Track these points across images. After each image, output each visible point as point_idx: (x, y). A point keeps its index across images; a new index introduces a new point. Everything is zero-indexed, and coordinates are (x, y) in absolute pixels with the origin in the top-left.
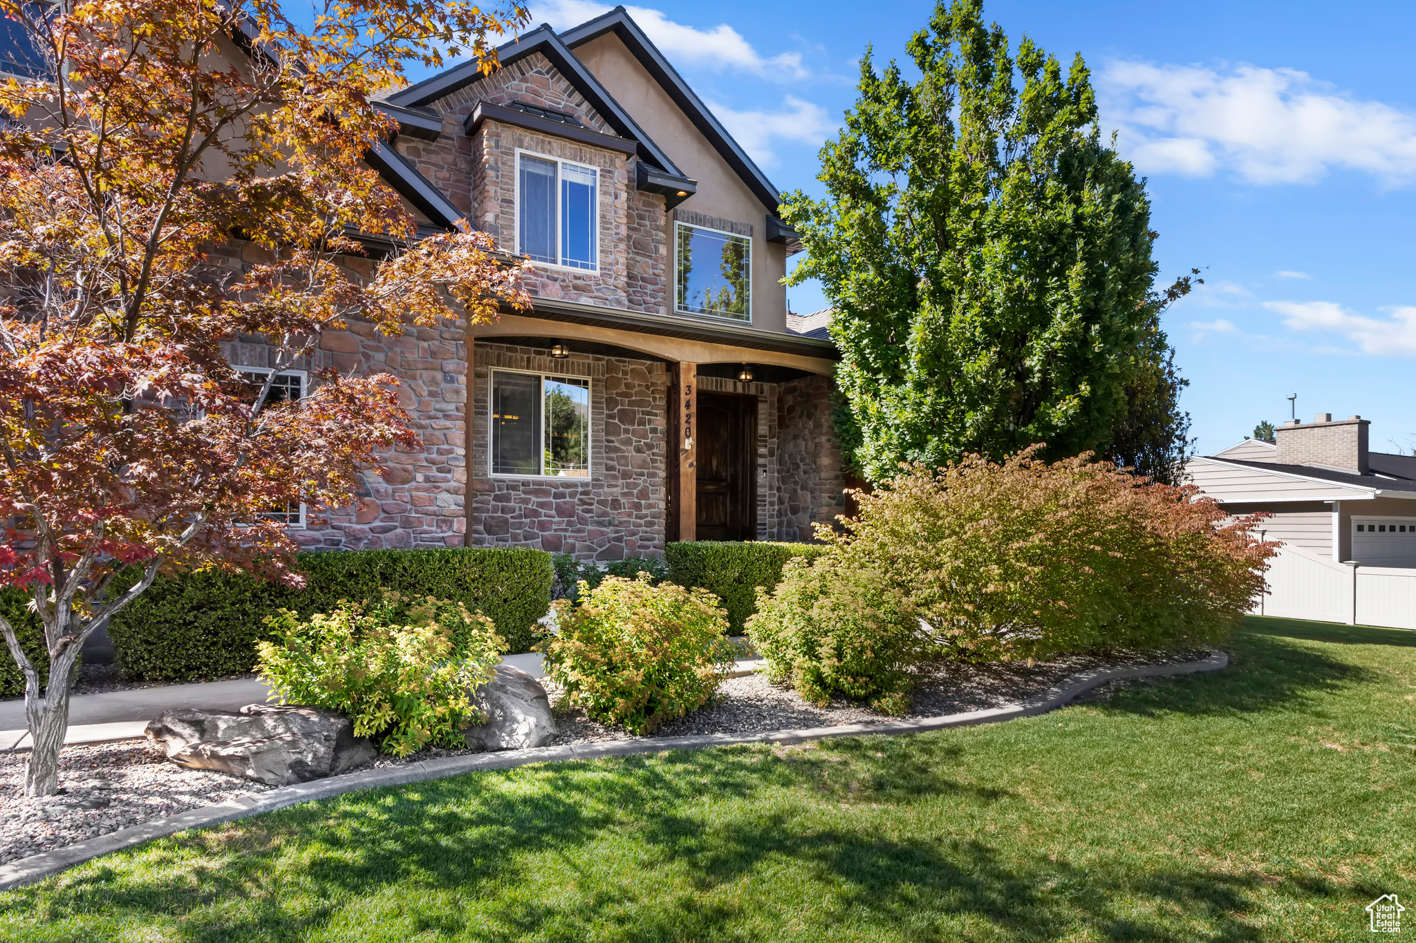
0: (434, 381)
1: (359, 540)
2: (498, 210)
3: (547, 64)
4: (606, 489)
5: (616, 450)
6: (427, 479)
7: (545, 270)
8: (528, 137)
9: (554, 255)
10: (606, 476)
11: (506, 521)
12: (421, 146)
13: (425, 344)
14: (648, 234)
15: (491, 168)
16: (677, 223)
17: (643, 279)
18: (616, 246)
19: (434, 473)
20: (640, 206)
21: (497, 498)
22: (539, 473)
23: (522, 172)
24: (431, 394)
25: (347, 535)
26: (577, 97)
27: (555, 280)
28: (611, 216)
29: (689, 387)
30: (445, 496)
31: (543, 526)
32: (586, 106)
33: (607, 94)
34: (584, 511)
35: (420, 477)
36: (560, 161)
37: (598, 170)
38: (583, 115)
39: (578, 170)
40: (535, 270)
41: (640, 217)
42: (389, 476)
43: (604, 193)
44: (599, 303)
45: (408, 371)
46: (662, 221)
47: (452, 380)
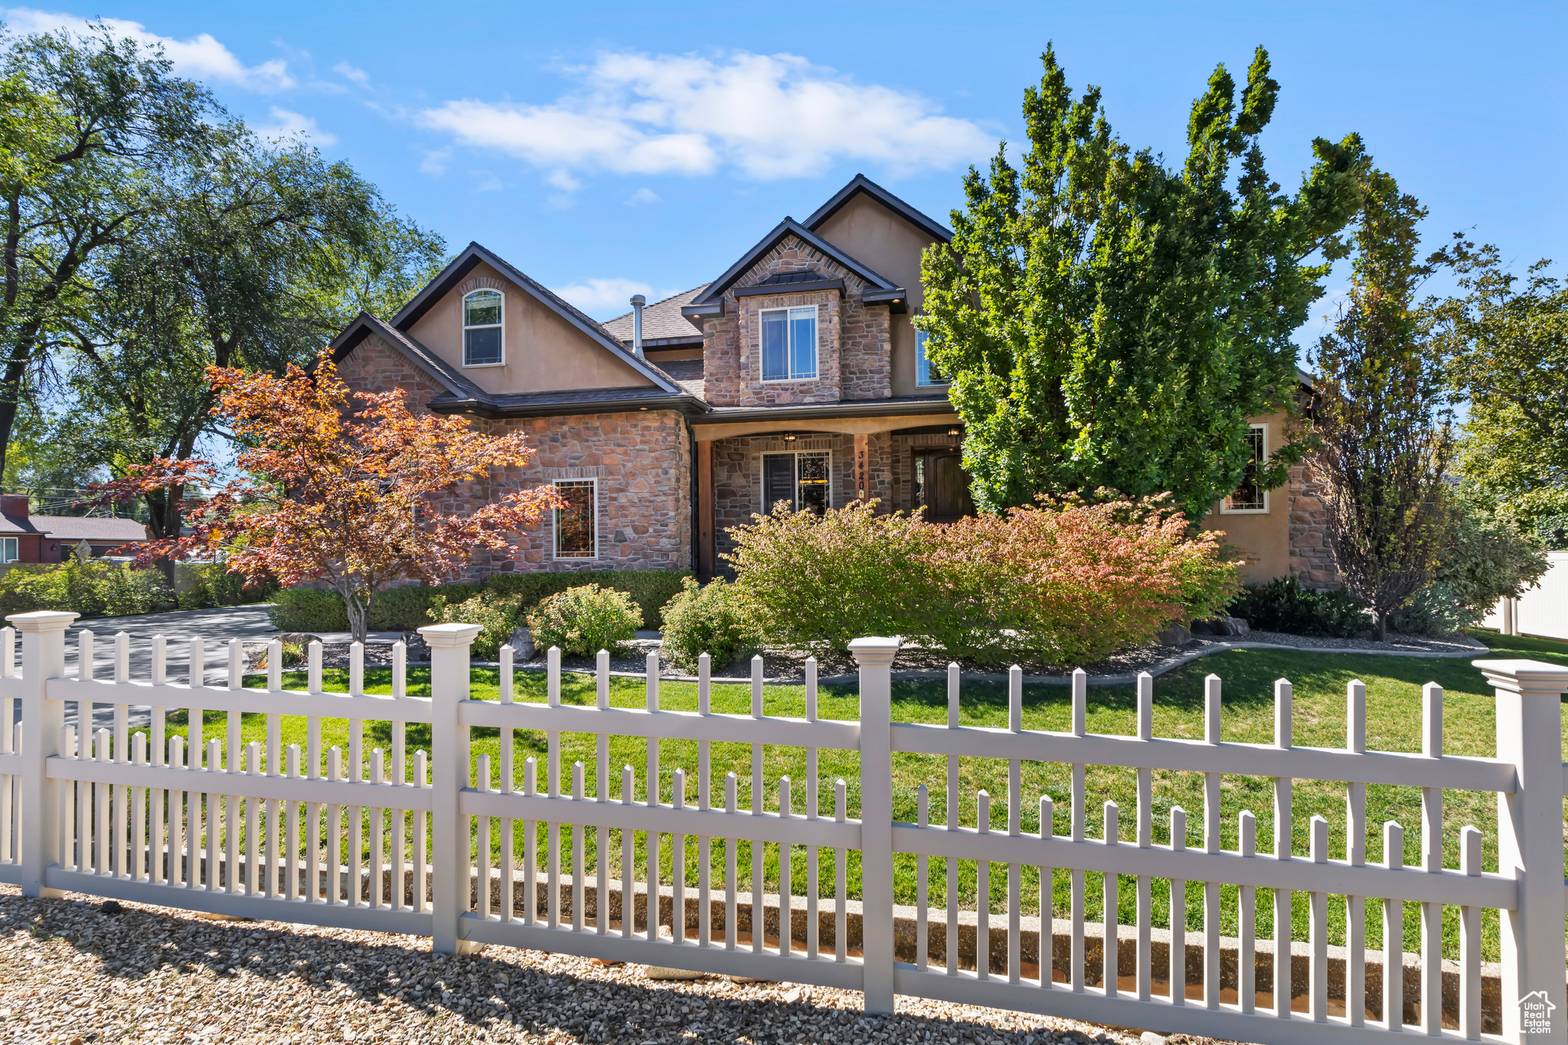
0: (657, 475)
1: (622, 565)
2: (748, 353)
3: (796, 241)
6: (655, 531)
7: (780, 384)
8: (766, 300)
9: (786, 373)
13: (653, 454)
14: (873, 337)
15: (743, 327)
18: (831, 356)
19: (659, 527)
23: (764, 324)
24: (657, 482)
25: (617, 562)
26: (818, 255)
27: (787, 390)
28: (827, 336)
29: (862, 452)
30: (664, 540)
32: (824, 259)
33: (833, 248)
35: (651, 530)
36: (788, 309)
37: (816, 307)
38: (822, 267)
39: (803, 311)
40: (772, 387)
41: (868, 326)
42: (635, 530)
43: (821, 321)
44: (818, 399)
45: (644, 471)
46: (886, 325)
47: (666, 473)
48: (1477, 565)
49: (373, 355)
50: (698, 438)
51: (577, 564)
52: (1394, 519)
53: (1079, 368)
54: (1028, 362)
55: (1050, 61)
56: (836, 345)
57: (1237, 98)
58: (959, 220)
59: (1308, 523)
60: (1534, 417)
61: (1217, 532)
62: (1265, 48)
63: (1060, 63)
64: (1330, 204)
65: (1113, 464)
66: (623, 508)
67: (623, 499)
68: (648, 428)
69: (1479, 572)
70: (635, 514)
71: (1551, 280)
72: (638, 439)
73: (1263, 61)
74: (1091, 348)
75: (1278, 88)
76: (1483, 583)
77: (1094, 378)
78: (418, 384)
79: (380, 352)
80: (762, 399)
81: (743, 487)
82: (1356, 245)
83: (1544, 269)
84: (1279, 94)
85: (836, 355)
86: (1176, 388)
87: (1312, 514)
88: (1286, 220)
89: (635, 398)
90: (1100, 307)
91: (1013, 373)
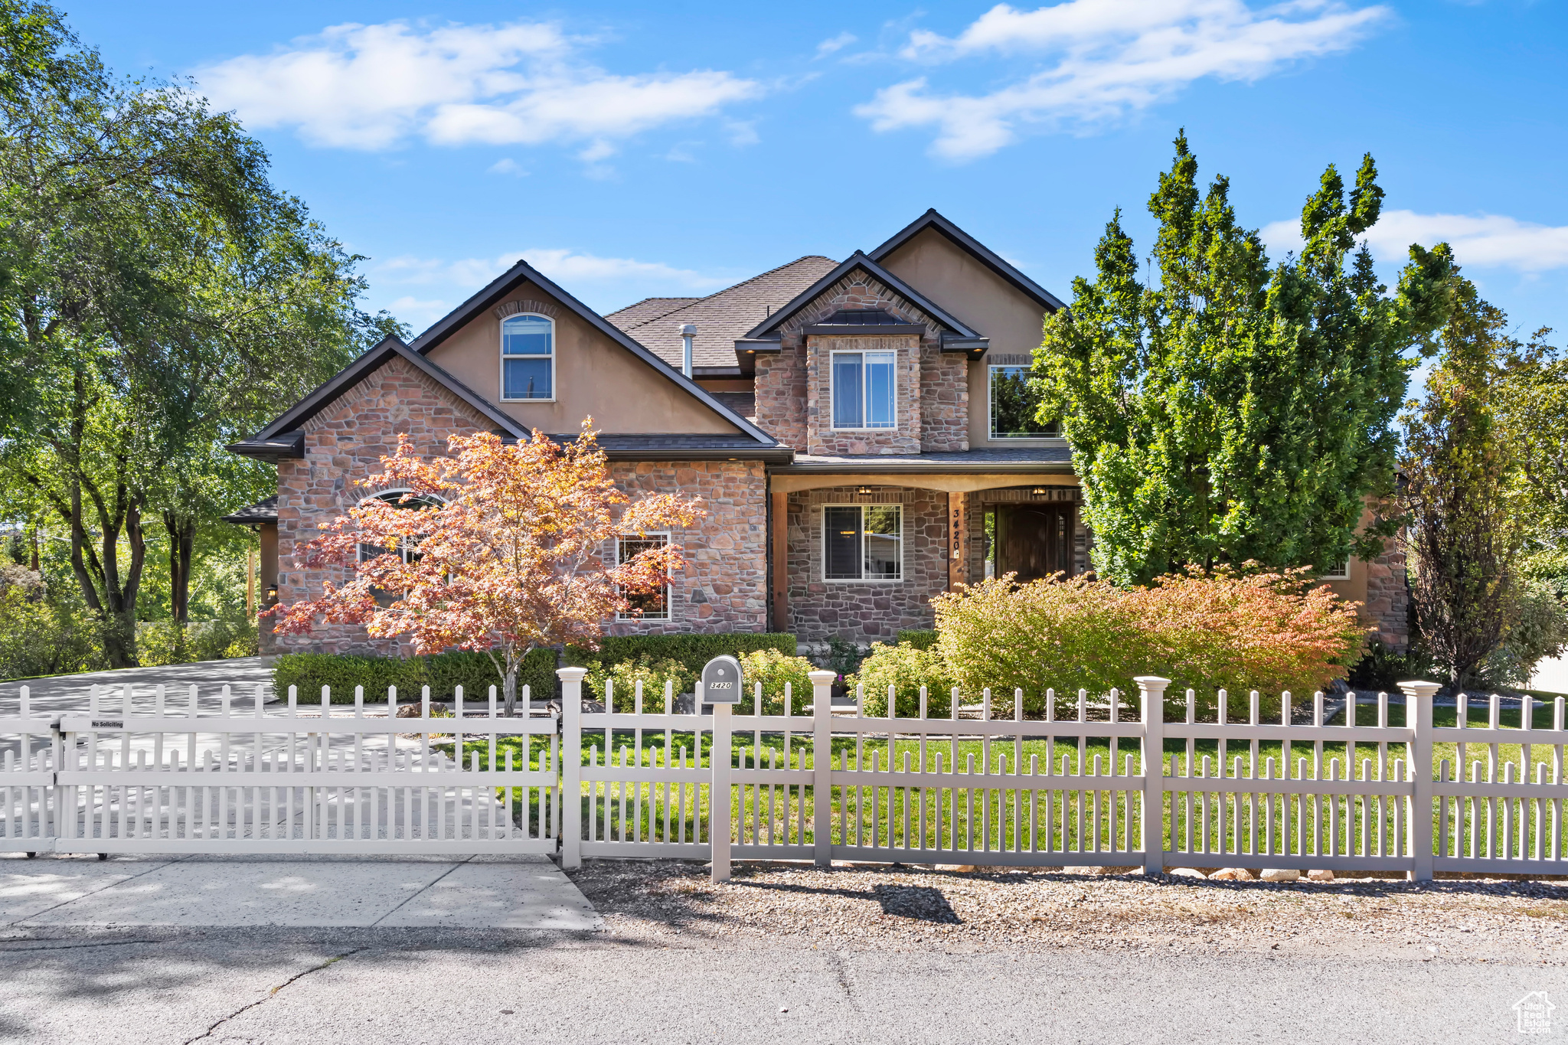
0: (744, 530)
1: (700, 628)
2: (817, 397)
3: (865, 276)
4: (916, 588)
5: (924, 557)
6: (740, 591)
7: (853, 433)
8: (839, 341)
9: (861, 421)
10: (917, 578)
11: (835, 613)
12: (771, 359)
13: (738, 508)
14: (951, 386)
15: (812, 369)
16: (990, 366)
17: (947, 422)
18: (911, 406)
19: (745, 587)
20: (944, 365)
21: (828, 597)
22: (860, 577)
23: (835, 366)
24: (742, 538)
25: (694, 625)
26: (889, 293)
27: (862, 439)
28: (907, 384)
29: (957, 511)
30: (752, 600)
31: (864, 616)
32: (896, 299)
33: (910, 288)
34: (897, 604)
35: (736, 590)
36: (864, 352)
37: (895, 352)
38: (893, 306)
39: (876, 355)
40: (845, 435)
41: (944, 374)
42: (717, 589)
43: (901, 368)
44: (896, 451)
45: (728, 526)
46: (964, 373)
47: (755, 529)
48: (1527, 629)
49: (397, 383)
50: (774, 490)
51: (646, 627)
52: (1477, 590)
53: (1228, 451)
54: (1171, 440)
55: (1183, 148)
56: (917, 394)
57: (1346, 199)
58: (1085, 289)
59: (1379, 589)
60: (1536, 482)
61: (1356, 602)
62: (1373, 156)
63: (1192, 149)
64: (1428, 307)
65: (1251, 538)
66: (703, 565)
67: (702, 555)
68: (733, 480)
69: (1529, 635)
70: (716, 573)
71: (1552, 349)
72: (721, 491)
73: (1369, 170)
74: (1239, 431)
75: (1383, 196)
76: (1533, 645)
77: (1244, 461)
78: (456, 420)
79: (405, 380)
80: (833, 448)
81: (803, 541)
82: (1442, 341)
83: (1545, 337)
84: (1383, 200)
85: (916, 405)
86: (1319, 474)
87: (1382, 580)
88: (1397, 323)
89: (725, 448)
90: (1249, 396)
91: (1152, 447)
